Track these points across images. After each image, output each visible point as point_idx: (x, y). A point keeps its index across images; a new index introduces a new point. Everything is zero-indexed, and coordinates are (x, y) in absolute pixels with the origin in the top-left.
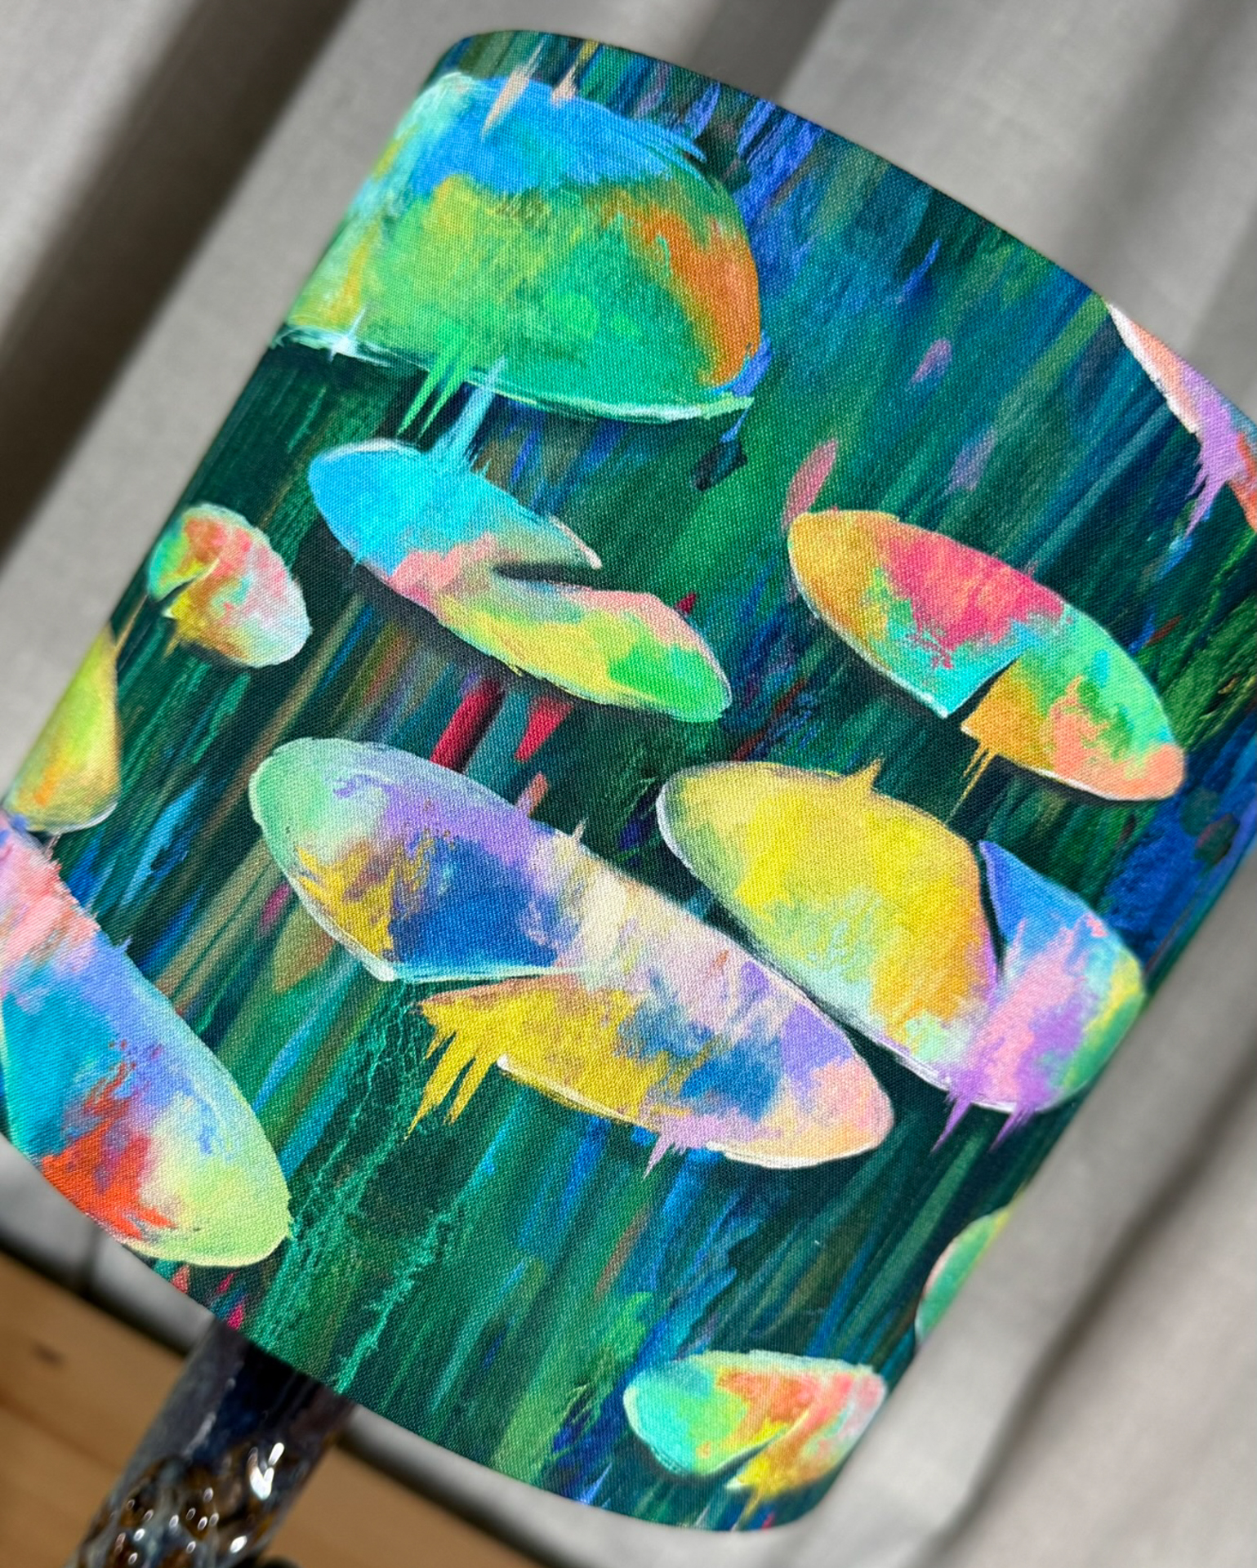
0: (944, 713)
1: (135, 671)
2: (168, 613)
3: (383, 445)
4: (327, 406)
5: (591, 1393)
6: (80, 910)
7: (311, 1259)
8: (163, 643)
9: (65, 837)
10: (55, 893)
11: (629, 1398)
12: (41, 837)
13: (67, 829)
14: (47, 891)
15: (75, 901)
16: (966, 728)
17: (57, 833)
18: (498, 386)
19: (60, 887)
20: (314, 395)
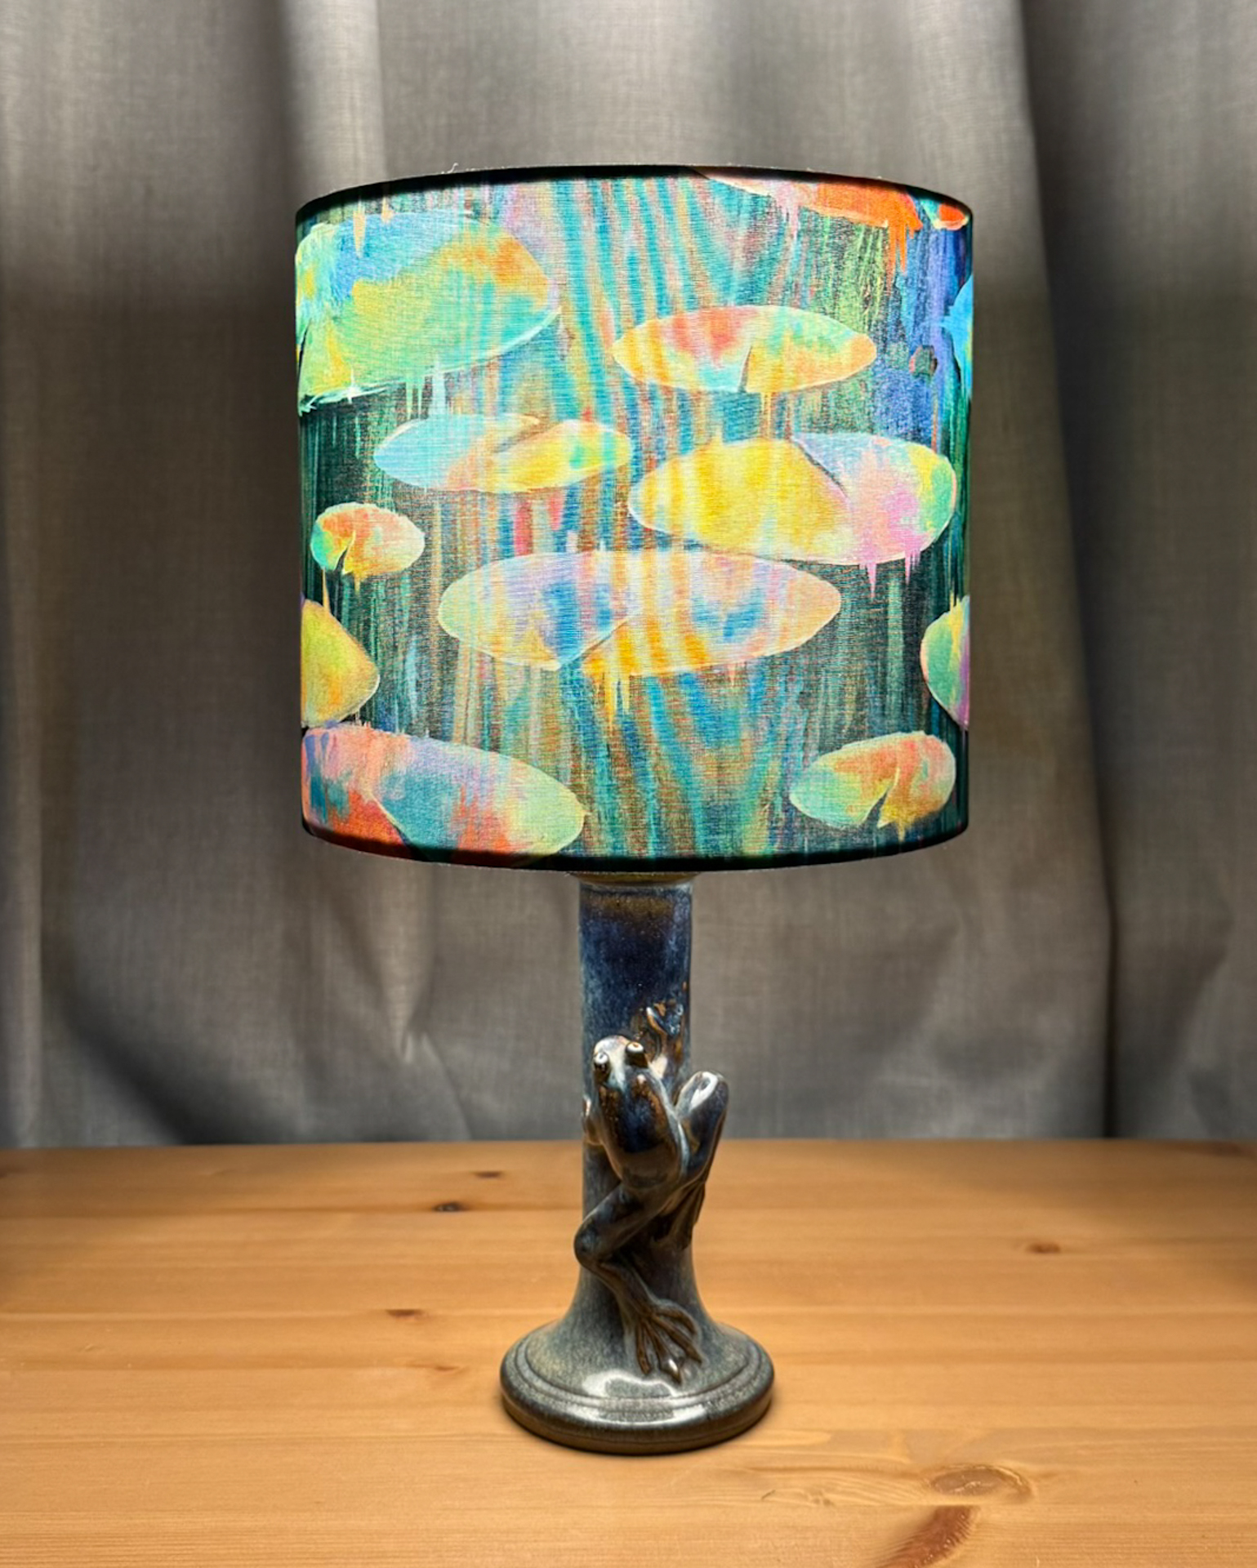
0: (735, 390)
1: (345, 611)
2: (344, 572)
3: (404, 428)
4: (364, 427)
5: (773, 807)
6: (394, 735)
7: (603, 820)
8: (353, 586)
9: (363, 709)
10: (375, 738)
11: (794, 800)
12: (350, 719)
13: (360, 706)
14: (371, 738)
15: (388, 733)
16: (749, 390)
17: (357, 710)
18: (442, 369)
19: (376, 732)
20: (354, 425)
